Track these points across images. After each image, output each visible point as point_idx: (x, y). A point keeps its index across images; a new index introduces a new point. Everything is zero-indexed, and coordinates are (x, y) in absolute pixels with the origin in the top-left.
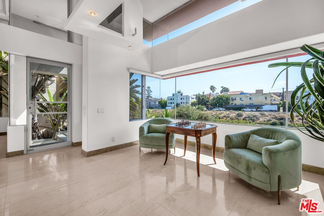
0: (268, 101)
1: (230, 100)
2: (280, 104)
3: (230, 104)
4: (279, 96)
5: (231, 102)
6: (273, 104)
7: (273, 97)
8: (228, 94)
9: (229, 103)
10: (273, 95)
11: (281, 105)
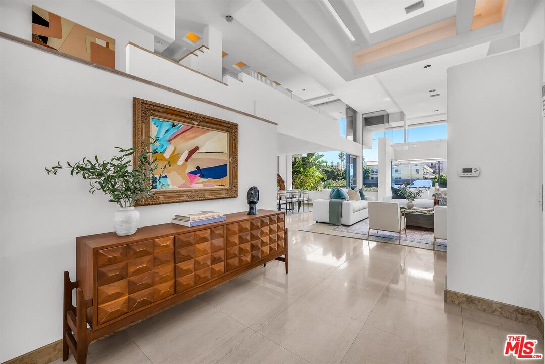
0: (421, 175)
1: (369, 173)
2: (436, 178)
3: (370, 178)
4: (431, 168)
5: (371, 176)
6: (426, 178)
7: (425, 169)
8: (367, 165)
9: (368, 177)
10: (425, 166)
11: (436, 180)
